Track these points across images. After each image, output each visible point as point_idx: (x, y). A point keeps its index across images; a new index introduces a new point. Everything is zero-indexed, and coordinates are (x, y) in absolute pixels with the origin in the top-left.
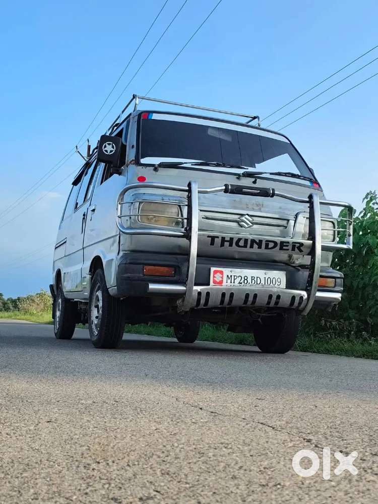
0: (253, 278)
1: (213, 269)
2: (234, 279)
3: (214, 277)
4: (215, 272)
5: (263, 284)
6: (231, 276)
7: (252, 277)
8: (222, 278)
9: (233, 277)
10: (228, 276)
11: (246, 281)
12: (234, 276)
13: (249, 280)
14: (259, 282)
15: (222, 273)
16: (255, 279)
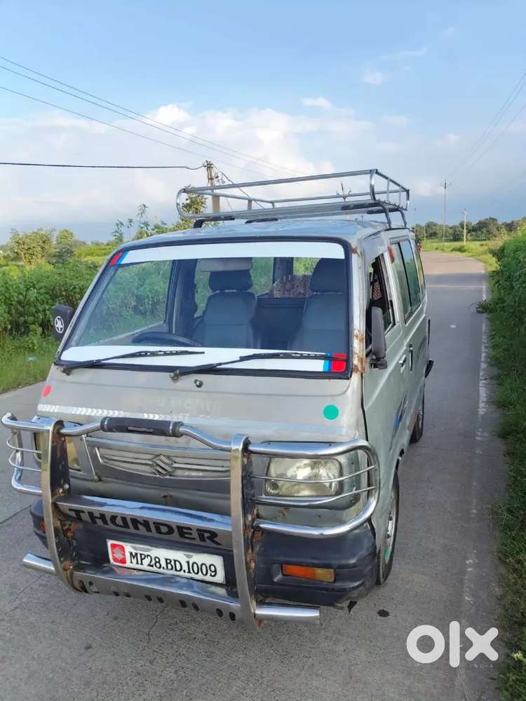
0: (168, 561)
1: (110, 542)
2: (142, 560)
3: (113, 553)
4: (114, 546)
5: (187, 571)
6: (136, 554)
7: (166, 560)
8: (124, 555)
9: (139, 556)
10: (131, 553)
11: (158, 565)
12: (141, 555)
13: (163, 563)
14: (178, 568)
15: (122, 548)
16: (173, 563)
